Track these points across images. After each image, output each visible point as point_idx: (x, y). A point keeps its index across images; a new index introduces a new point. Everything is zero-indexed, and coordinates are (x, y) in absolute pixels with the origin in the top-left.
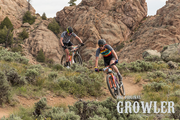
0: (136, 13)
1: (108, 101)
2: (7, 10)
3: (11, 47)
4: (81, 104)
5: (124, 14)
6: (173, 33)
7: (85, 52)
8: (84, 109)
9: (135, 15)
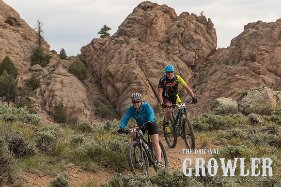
0: (201, 46)
2: (7, 47)
3: (15, 101)
4: (119, 180)
5: (182, 47)
6: (256, 73)
7: (125, 105)
9: (199, 48)
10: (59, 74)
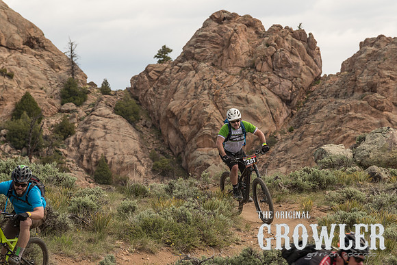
0: (299, 72)
2: (26, 78)
3: (39, 155)
5: (272, 74)
6: (378, 109)
7: (195, 157)
9: (297, 76)
10: (100, 116)
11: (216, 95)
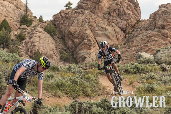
0: (130, 17)
1: (102, 102)
2: (5, 12)
3: (8, 48)
4: (76, 104)
5: (118, 18)
6: (165, 37)
7: (80, 53)
8: (80, 109)
9: (129, 19)
10: (38, 32)
11: (92, 26)
